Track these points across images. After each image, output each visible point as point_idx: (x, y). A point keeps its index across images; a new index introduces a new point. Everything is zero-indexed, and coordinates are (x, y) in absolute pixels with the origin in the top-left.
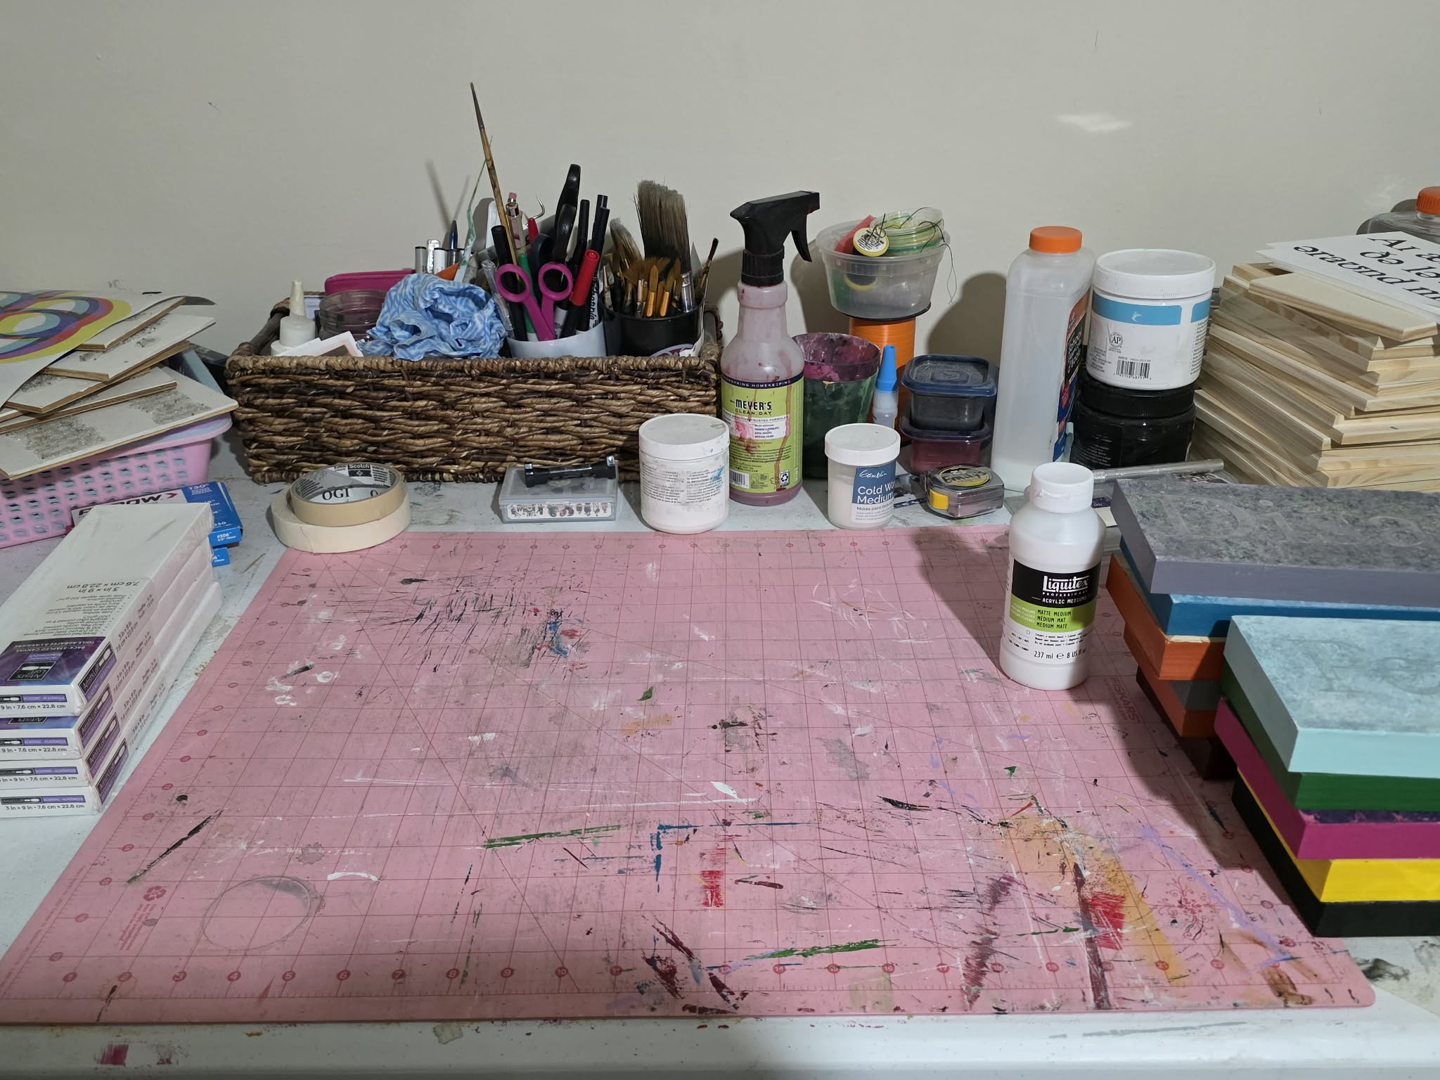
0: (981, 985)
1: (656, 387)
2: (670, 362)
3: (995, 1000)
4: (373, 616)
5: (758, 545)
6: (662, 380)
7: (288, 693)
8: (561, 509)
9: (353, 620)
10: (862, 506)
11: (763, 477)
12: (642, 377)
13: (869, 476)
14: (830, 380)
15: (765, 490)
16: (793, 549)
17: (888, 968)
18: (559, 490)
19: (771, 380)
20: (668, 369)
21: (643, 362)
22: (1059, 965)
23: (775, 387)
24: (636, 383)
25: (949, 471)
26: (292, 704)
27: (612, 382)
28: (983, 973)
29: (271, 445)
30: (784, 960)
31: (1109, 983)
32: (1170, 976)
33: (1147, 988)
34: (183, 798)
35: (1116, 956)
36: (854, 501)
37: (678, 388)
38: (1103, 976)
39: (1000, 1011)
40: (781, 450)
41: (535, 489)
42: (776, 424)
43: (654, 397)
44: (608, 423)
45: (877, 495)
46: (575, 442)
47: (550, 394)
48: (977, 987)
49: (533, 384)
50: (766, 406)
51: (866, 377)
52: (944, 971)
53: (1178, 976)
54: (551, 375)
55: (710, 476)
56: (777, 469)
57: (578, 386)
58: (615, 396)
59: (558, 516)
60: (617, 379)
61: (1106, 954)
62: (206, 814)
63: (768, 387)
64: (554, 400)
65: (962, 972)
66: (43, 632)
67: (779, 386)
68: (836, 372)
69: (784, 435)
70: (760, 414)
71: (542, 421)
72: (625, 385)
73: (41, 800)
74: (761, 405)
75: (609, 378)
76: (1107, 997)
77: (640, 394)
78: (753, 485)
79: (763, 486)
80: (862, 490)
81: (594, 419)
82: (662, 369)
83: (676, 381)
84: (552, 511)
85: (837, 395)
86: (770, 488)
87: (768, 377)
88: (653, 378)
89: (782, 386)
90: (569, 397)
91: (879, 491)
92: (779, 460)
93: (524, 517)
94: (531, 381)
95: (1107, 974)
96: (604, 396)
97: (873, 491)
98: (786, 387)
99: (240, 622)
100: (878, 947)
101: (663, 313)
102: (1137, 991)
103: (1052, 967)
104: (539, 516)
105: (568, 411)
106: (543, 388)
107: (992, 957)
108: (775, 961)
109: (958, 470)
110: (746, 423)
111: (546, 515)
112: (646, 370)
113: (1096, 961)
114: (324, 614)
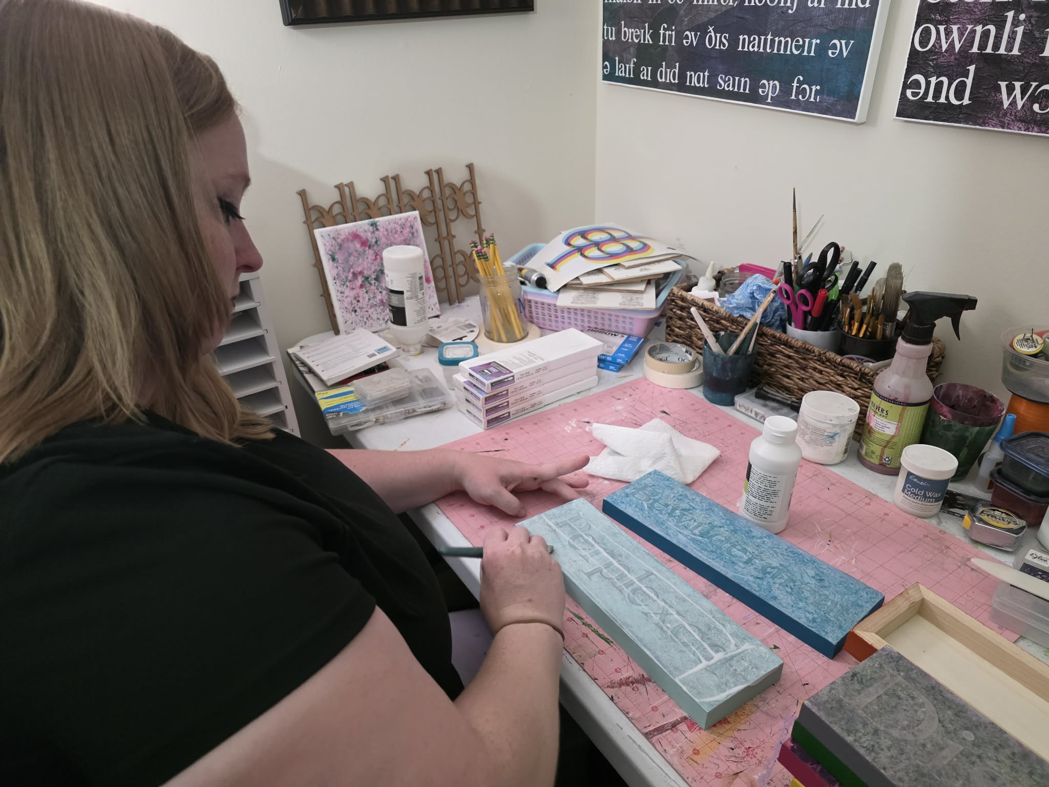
0: (620, 686)
1: (842, 376)
2: (854, 365)
3: (616, 695)
4: (634, 418)
5: (833, 484)
6: (846, 373)
7: (572, 427)
8: (760, 415)
9: (625, 415)
10: (905, 495)
11: (873, 452)
12: (835, 367)
13: (915, 480)
14: (945, 416)
15: (872, 460)
16: (849, 497)
17: (601, 652)
18: (765, 406)
19: (892, 398)
20: (852, 369)
21: (839, 359)
22: (658, 711)
23: (894, 403)
24: (832, 369)
25: (994, 510)
26: (569, 431)
27: (819, 363)
28: (628, 685)
29: (673, 331)
30: (575, 619)
31: (664, 734)
32: (691, 757)
33: (675, 750)
34: (506, 439)
35: (685, 731)
36: (903, 491)
37: (853, 381)
38: (667, 730)
39: (612, 699)
40: (888, 442)
41: (757, 400)
42: (889, 425)
43: (839, 381)
44: (812, 384)
45: (918, 495)
46: (795, 387)
47: (789, 357)
48: (618, 686)
49: (782, 348)
50: (885, 412)
51: (975, 425)
52: (616, 671)
53: (695, 760)
54: (791, 347)
55: (826, 434)
56: (883, 452)
57: (804, 359)
58: (821, 372)
59: (758, 418)
60: (823, 363)
61: (683, 727)
62: (504, 448)
63: (889, 402)
64: (790, 361)
65: (622, 677)
66: (503, 362)
67: (896, 404)
68: (950, 413)
69: (893, 434)
70: (881, 415)
71: (782, 369)
72: (826, 368)
73: (474, 416)
74: (882, 410)
75: (819, 361)
76: (654, 736)
77: (832, 376)
78: (866, 453)
79: (871, 457)
80: (909, 487)
81: (807, 379)
82: (848, 367)
83: (854, 377)
84: (756, 414)
85: (948, 427)
86: (875, 461)
87: (890, 396)
88: (841, 370)
89: (898, 404)
90: (797, 362)
91: (921, 493)
92: (885, 447)
93: (743, 411)
94: (782, 346)
95: (670, 731)
96: (815, 369)
97: (916, 491)
98: (902, 407)
99: (593, 395)
100: (609, 644)
101: (861, 335)
102: (670, 746)
103: (655, 709)
104: (749, 414)
105: (795, 369)
106: (786, 352)
107: (640, 685)
108: (572, 616)
109: (1002, 513)
110: (872, 416)
111: (753, 415)
112: (839, 364)
113: (674, 726)
114: (619, 408)
